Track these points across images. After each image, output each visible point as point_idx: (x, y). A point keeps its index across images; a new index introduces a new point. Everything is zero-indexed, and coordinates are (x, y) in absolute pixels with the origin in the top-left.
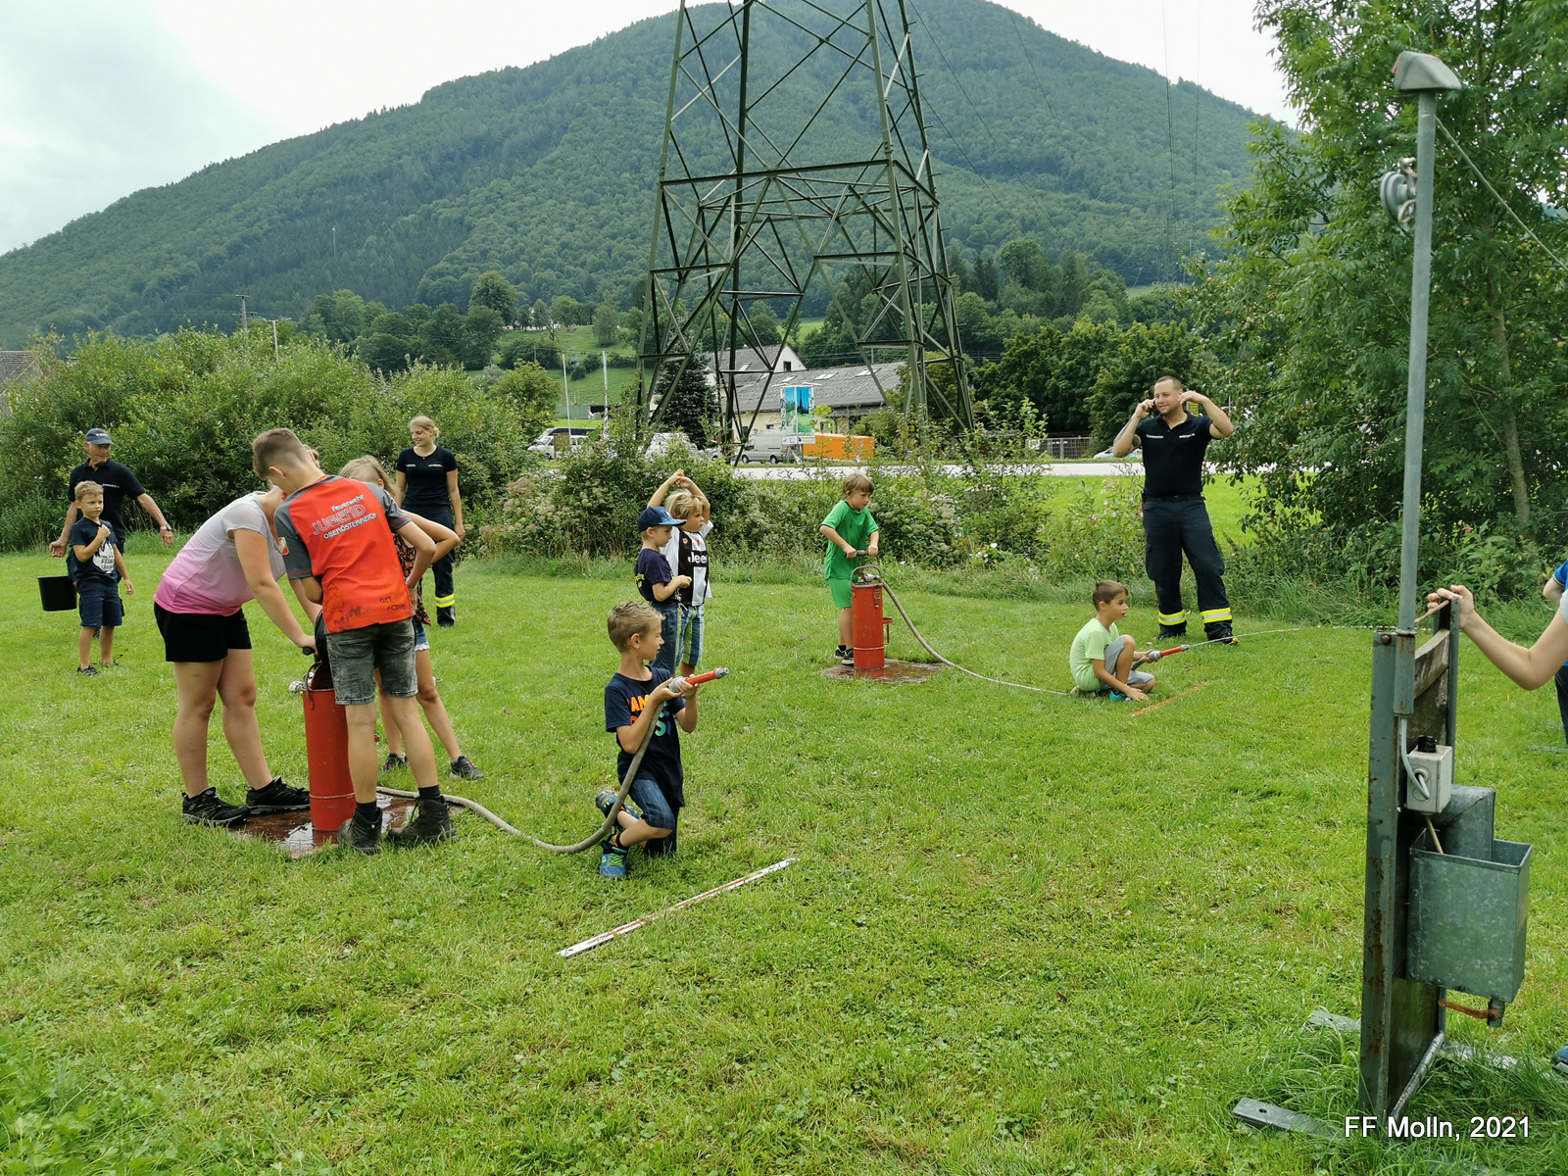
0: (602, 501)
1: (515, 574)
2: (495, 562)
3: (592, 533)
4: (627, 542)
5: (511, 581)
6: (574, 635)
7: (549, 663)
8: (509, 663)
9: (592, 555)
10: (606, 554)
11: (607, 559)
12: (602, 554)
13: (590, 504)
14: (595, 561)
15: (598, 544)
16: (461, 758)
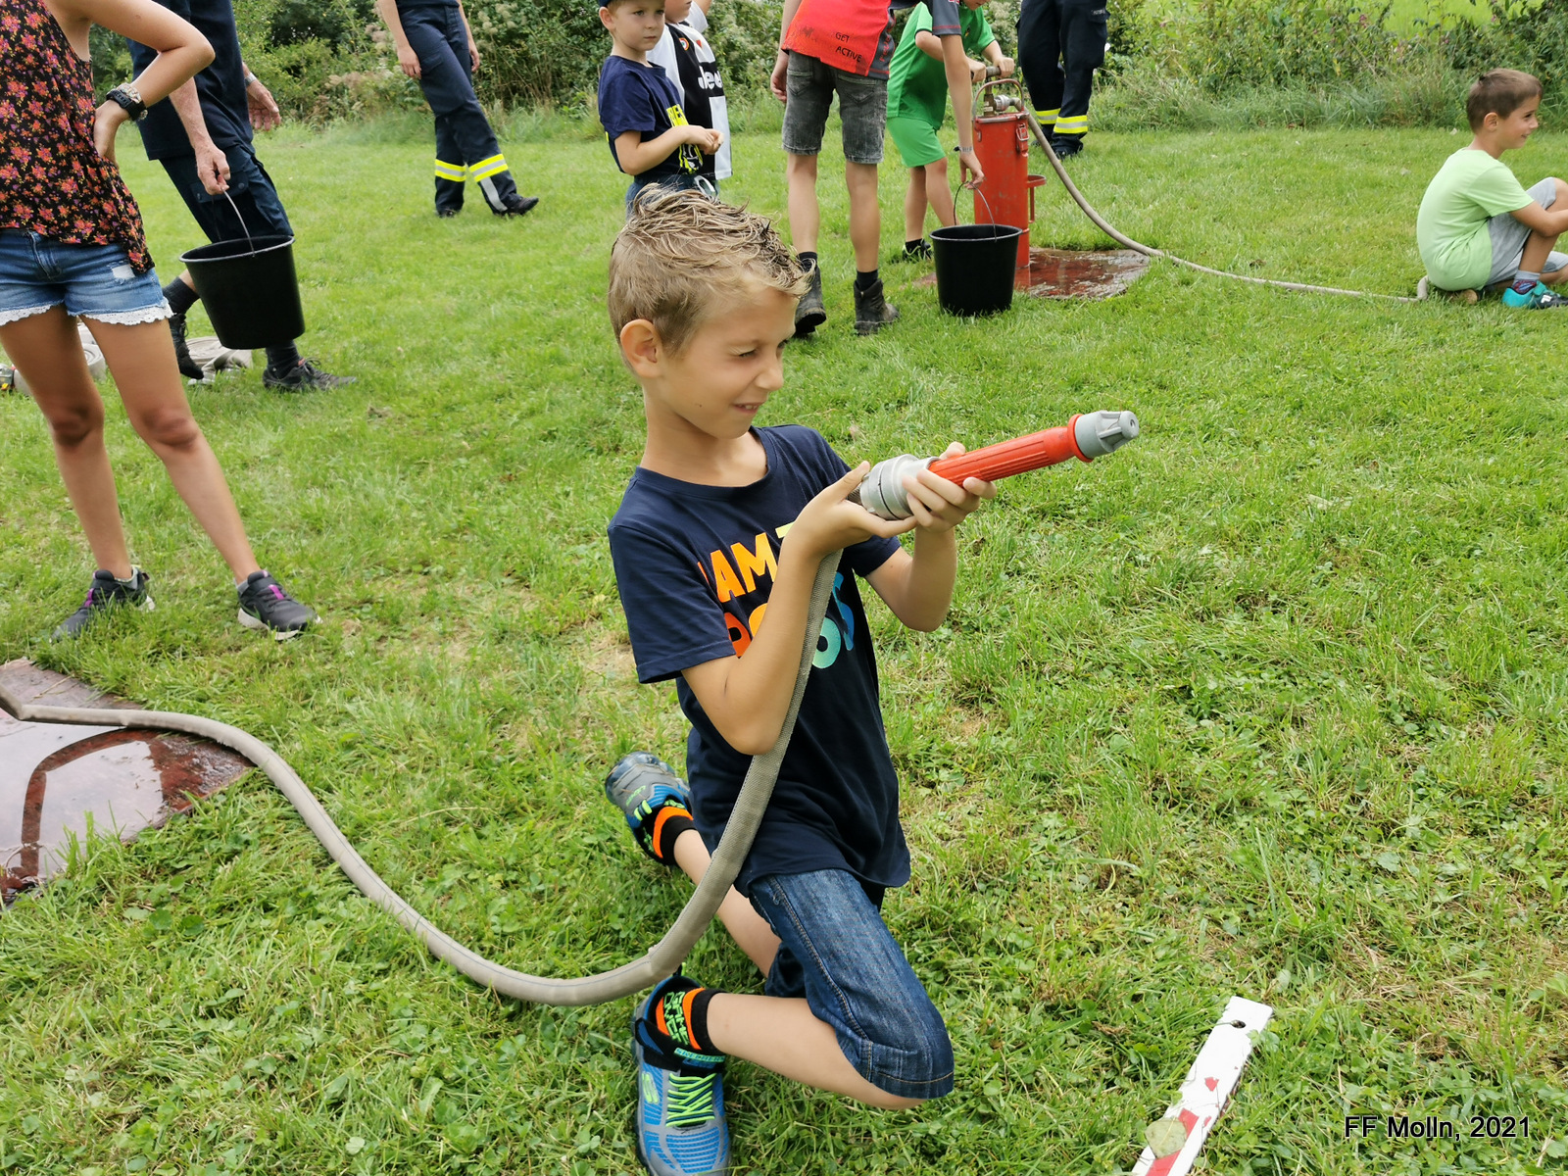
10: (526, 103)
12: (520, 103)
14: (513, 114)
16: (254, 580)
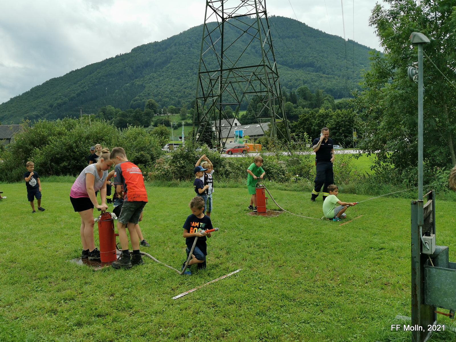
0: (183, 165)
1: (158, 186)
2: (152, 183)
3: (181, 174)
4: (190, 176)
5: (157, 188)
6: (176, 204)
7: (168, 212)
8: (157, 212)
9: (180, 180)
11: (185, 181)
12: (183, 180)
13: (180, 166)
14: (181, 182)
15: (182, 177)
16: (143, 240)
